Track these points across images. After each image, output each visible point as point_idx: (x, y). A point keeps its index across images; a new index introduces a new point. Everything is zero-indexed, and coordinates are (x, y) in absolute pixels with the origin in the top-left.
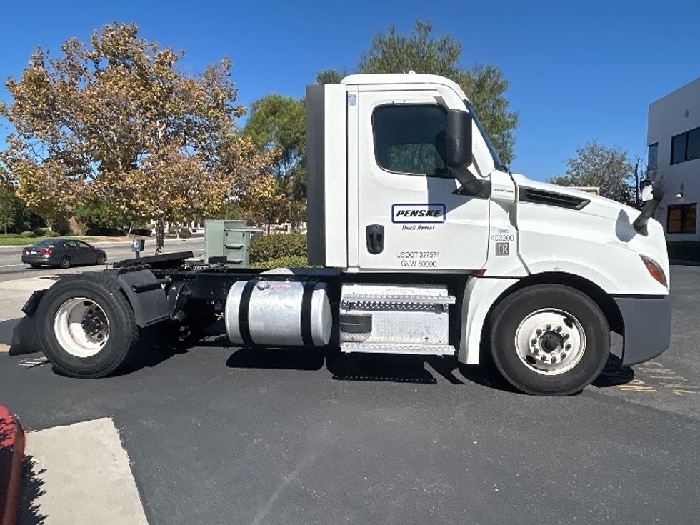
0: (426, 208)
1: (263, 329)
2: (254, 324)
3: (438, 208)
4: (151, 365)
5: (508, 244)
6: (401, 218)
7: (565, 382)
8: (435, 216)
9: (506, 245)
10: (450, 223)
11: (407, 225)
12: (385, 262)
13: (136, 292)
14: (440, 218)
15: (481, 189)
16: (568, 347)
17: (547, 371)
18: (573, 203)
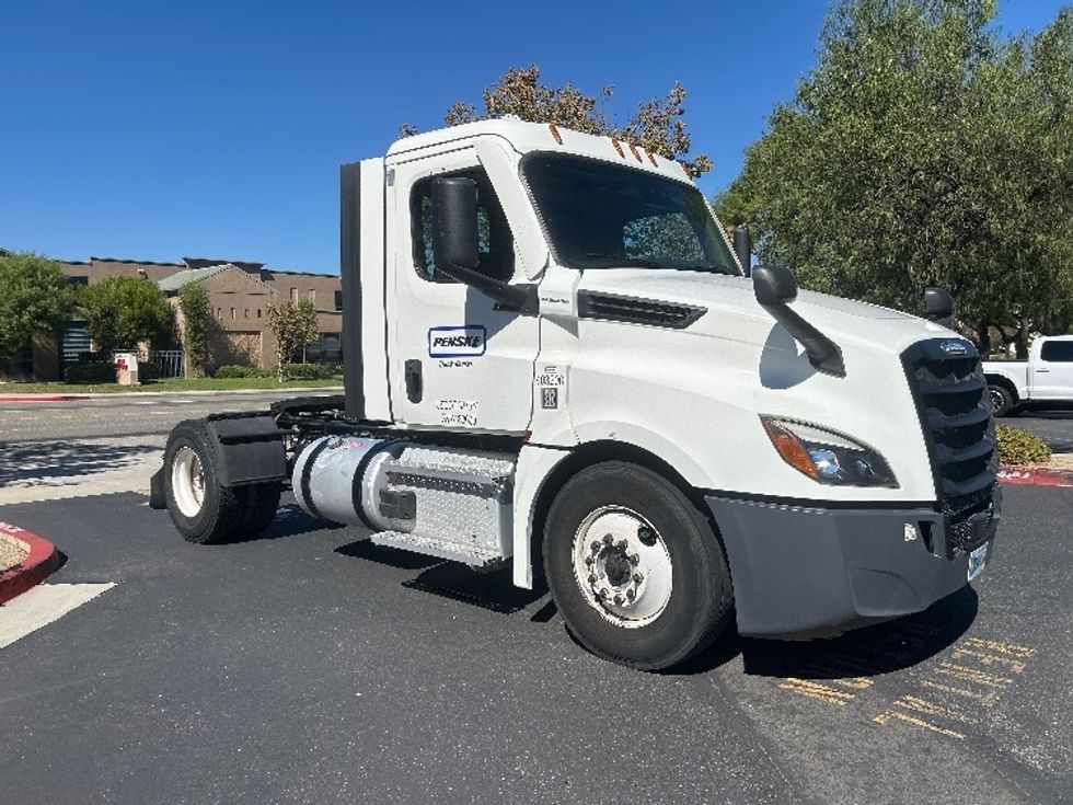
0: (462, 333)
1: (323, 502)
2: (316, 495)
3: (477, 332)
4: (246, 541)
5: (556, 390)
6: (439, 349)
7: (641, 643)
8: (475, 346)
9: (553, 392)
10: (491, 357)
11: (446, 360)
12: (426, 415)
13: (221, 442)
14: (479, 350)
15: (524, 302)
16: (638, 581)
17: (622, 619)
18: (676, 317)
